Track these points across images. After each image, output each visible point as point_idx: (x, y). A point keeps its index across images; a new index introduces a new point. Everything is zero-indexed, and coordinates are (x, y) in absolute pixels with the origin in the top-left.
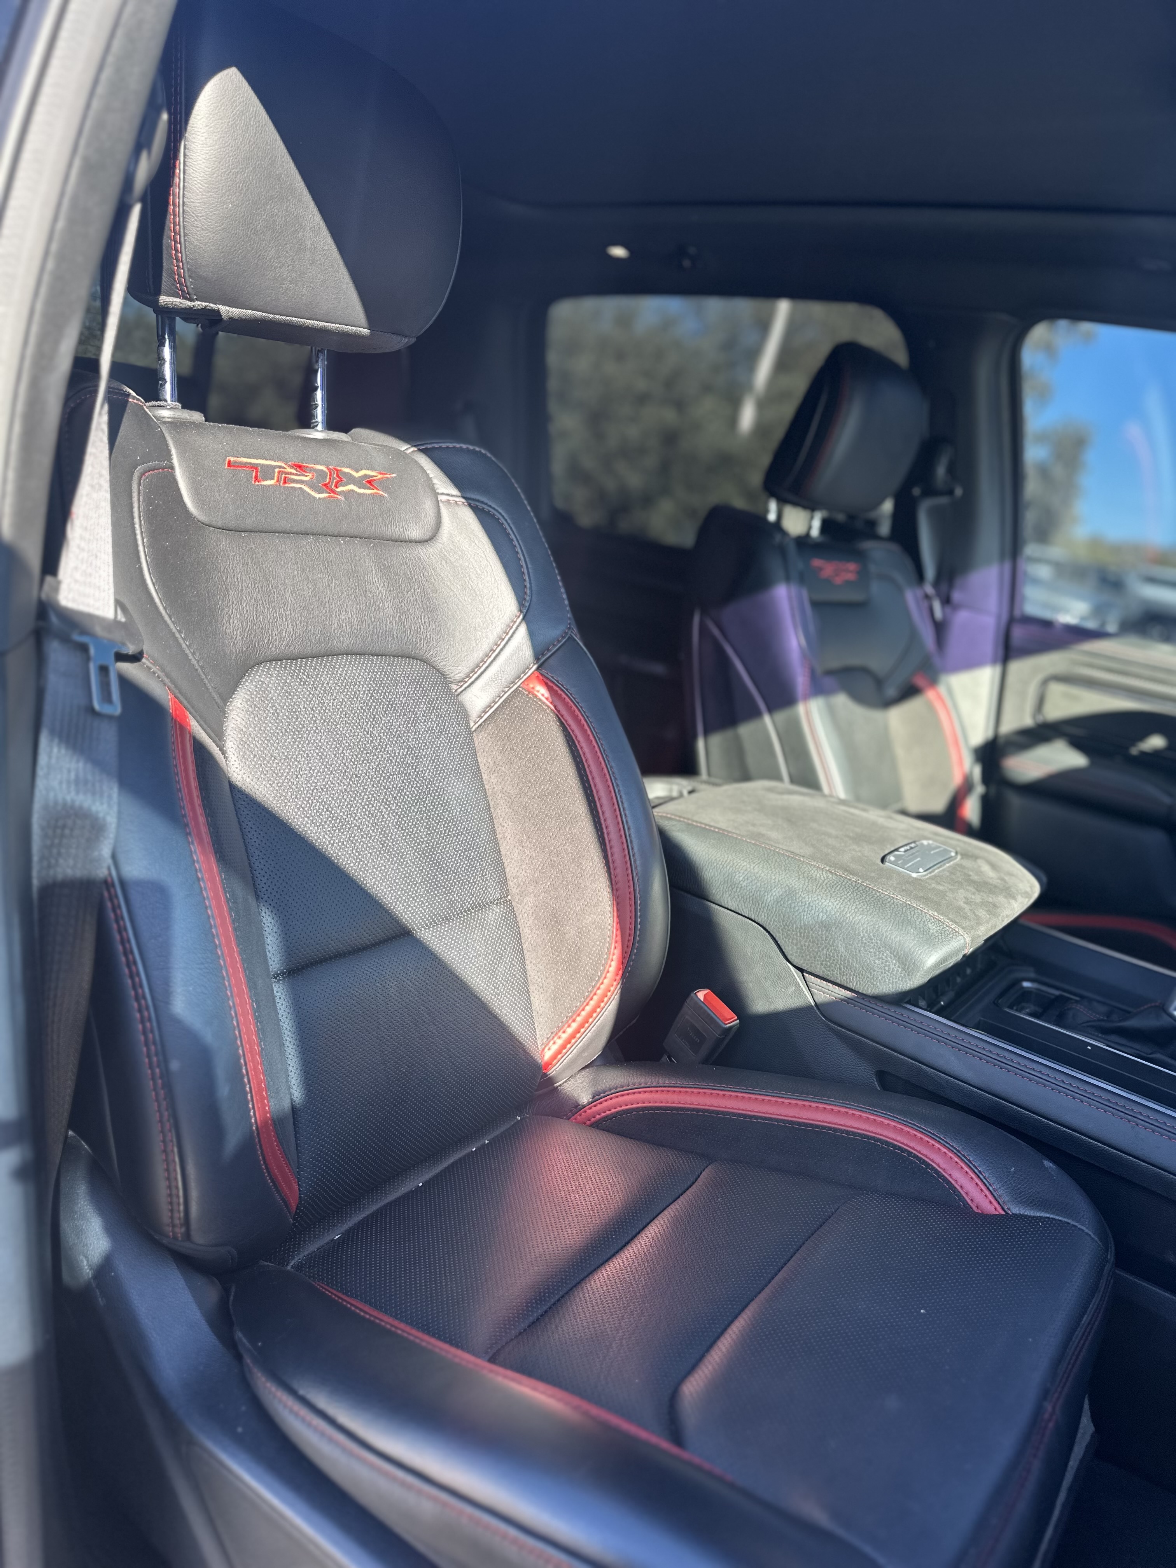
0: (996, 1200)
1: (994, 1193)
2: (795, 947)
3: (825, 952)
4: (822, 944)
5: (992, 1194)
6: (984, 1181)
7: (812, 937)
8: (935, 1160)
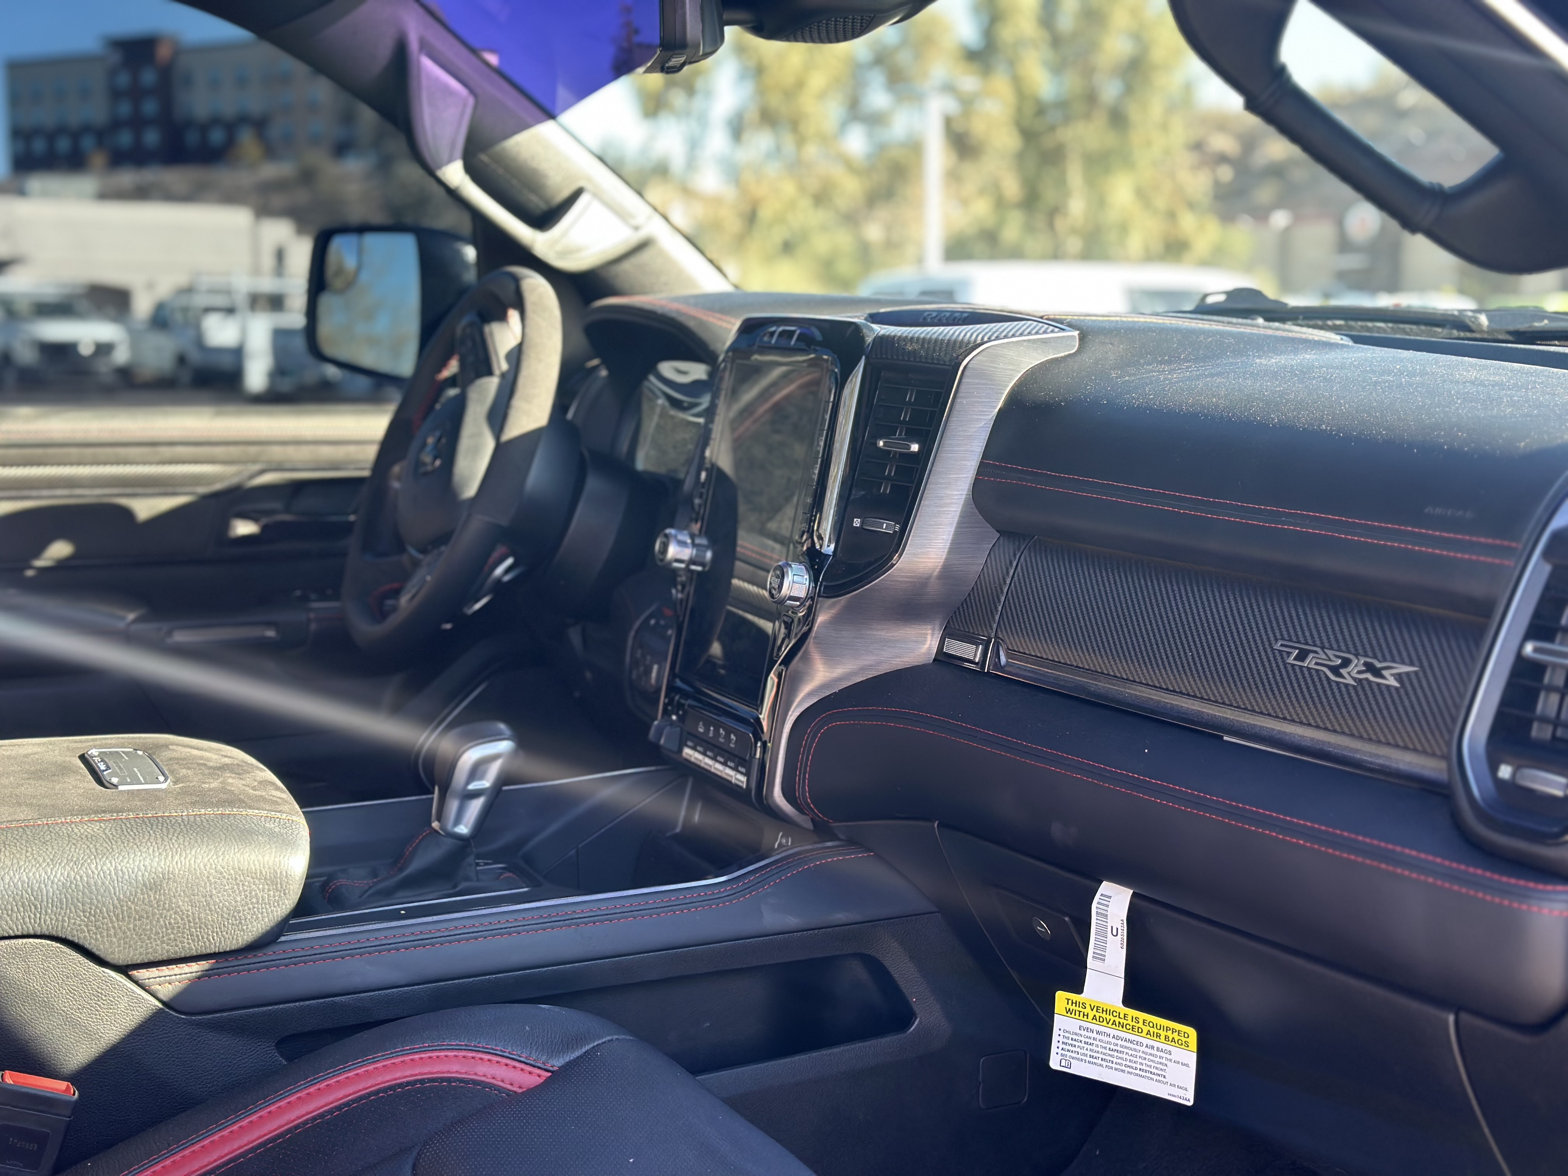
0: (534, 1066)
1: (528, 1062)
2: (114, 940)
3: (162, 922)
4: (154, 914)
5: (526, 1064)
6: (511, 1056)
7: (137, 912)
8: (451, 1070)
